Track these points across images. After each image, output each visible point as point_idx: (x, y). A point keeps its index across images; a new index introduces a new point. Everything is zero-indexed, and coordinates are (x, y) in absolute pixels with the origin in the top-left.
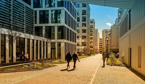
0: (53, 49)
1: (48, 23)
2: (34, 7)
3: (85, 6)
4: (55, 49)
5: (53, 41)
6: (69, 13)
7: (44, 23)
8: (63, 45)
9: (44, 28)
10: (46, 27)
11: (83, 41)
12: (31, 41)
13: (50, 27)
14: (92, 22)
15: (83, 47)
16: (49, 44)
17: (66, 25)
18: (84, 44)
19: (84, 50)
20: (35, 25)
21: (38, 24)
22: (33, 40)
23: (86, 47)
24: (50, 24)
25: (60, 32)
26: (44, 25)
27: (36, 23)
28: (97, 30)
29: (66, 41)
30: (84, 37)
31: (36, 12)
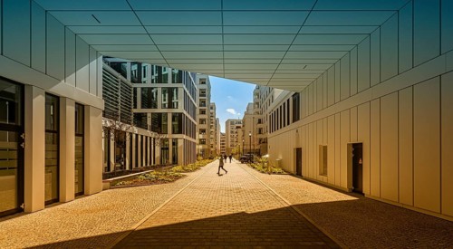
0: (165, 149)
1: (155, 107)
2: (133, 81)
3: (204, 83)
4: (168, 149)
5: (164, 136)
6: (188, 92)
7: (149, 107)
8: (180, 143)
9: (149, 115)
10: (152, 114)
11: (201, 136)
12: (134, 136)
13: (160, 114)
14: (212, 108)
15: (201, 147)
16: (158, 141)
17: (185, 112)
18: (202, 142)
19: (203, 151)
20: (135, 111)
21: (139, 110)
22: (137, 135)
23: (206, 147)
24: (159, 110)
25: (176, 123)
26: (149, 111)
27: (135, 107)
28: (217, 121)
29: (184, 136)
30: (203, 131)
31: (135, 89)
